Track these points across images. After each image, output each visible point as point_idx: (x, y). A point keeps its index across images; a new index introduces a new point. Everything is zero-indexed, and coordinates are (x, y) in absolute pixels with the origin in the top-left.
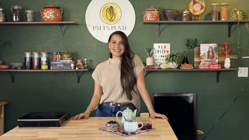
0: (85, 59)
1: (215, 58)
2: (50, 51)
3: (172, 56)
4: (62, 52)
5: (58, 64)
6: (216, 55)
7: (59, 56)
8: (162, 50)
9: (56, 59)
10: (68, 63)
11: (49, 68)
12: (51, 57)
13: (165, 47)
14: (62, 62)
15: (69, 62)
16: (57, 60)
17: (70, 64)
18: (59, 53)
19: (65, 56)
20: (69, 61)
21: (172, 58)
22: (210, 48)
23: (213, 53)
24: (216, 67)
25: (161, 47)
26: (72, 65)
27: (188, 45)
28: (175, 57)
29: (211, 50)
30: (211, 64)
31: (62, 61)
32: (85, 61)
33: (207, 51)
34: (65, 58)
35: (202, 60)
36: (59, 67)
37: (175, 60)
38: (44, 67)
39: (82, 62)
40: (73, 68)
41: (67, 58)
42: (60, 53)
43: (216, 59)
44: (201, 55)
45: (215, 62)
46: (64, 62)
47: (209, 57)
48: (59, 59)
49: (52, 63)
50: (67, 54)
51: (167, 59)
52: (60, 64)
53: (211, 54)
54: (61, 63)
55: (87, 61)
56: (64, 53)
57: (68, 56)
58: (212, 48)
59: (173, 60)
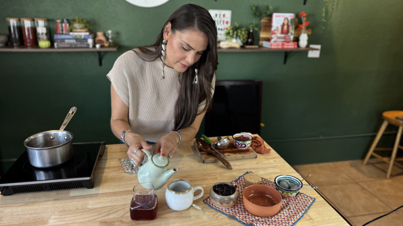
0: (110, 32)
1: (290, 34)
2: (50, 17)
3: (235, 29)
4: (70, 18)
5: (67, 39)
6: (292, 29)
7: (66, 25)
8: (219, 20)
9: (62, 30)
10: (83, 37)
11: (52, 46)
12: (52, 26)
13: (224, 16)
14: (72, 35)
15: (85, 36)
16: (64, 32)
17: (85, 40)
18: (65, 21)
19: (76, 25)
20: (83, 34)
21: (235, 33)
22: (285, 20)
23: (288, 26)
24: (291, 46)
25: (218, 16)
26: (90, 41)
27: (255, 15)
28: (239, 31)
29: (286, 22)
30: (284, 42)
31: (71, 33)
32: (108, 34)
33: (281, 23)
34: (76, 29)
35: (273, 36)
36: (68, 44)
37: (240, 37)
38: (44, 44)
39: (105, 35)
40: (91, 46)
41: (81, 29)
42: (68, 20)
43: (292, 34)
44: (273, 29)
45: (290, 39)
46: (76, 36)
47: (282, 32)
48: (66, 30)
49: (56, 37)
50: (79, 22)
51: (228, 34)
52: (70, 39)
53: (285, 27)
54: (71, 37)
55: (112, 33)
56: (74, 20)
57: (82, 25)
58: (288, 19)
59: (237, 35)
